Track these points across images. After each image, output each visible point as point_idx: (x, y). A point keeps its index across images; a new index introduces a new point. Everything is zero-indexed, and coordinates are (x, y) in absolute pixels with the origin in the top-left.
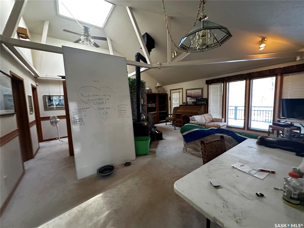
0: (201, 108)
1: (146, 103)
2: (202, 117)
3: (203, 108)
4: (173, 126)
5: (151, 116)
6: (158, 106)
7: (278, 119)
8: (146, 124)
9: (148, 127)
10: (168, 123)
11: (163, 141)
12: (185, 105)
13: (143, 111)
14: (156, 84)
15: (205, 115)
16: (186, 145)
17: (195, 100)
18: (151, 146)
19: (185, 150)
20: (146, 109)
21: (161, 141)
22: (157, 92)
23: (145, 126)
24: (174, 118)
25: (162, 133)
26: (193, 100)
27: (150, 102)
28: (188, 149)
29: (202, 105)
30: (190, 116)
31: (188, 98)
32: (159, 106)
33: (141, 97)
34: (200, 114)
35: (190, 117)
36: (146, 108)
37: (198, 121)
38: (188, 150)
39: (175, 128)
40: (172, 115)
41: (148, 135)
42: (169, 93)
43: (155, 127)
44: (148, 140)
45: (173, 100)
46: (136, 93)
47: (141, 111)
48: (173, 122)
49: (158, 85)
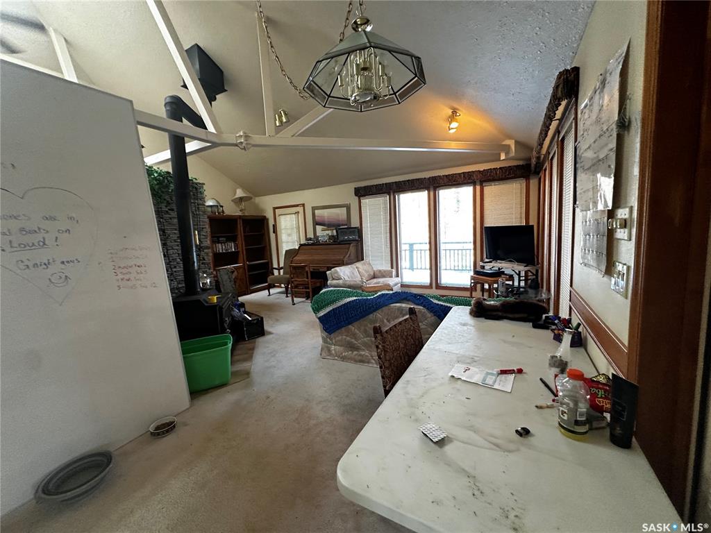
0: (348, 249)
1: (209, 242)
2: (354, 268)
3: (352, 249)
4: (287, 297)
5: (225, 277)
6: (244, 248)
7: (482, 264)
8: (215, 299)
9: (221, 308)
10: (272, 291)
11: (267, 338)
12: (312, 244)
13: (202, 264)
14: (236, 192)
15: (359, 264)
16: (328, 340)
17: (335, 231)
18: (236, 358)
19: (326, 351)
20: (209, 259)
21: (261, 340)
22: (240, 214)
23: (213, 307)
24: (288, 276)
25: (262, 318)
26: (329, 232)
27: (221, 239)
28: (333, 347)
29: (348, 242)
30: (325, 269)
31: (319, 228)
32: (246, 249)
33: (194, 225)
34: (347, 264)
35: (328, 272)
36: (211, 254)
37: (347, 278)
38: (333, 352)
39: (293, 301)
40: (282, 271)
41: (224, 331)
42: (269, 215)
43: (242, 305)
44: (226, 344)
45: (281, 233)
46: (174, 214)
47: (196, 264)
48: (287, 288)
49: (240, 193)
